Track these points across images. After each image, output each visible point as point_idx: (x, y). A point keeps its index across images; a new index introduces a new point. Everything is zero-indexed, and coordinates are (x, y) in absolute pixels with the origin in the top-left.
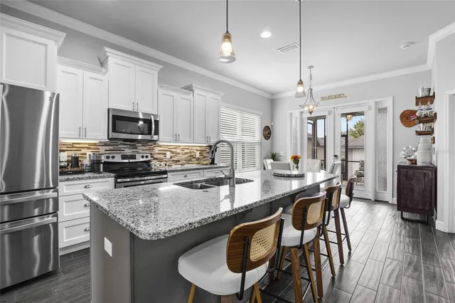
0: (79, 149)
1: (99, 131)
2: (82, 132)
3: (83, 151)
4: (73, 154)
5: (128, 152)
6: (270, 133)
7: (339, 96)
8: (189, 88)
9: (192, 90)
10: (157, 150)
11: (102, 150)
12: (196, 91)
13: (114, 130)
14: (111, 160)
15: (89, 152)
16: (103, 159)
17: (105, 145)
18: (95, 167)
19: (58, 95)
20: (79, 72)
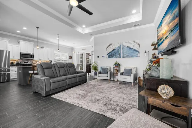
0: (13, 61)
1: (18, 57)
2: (14, 57)
3: (14, 61)
4: (12, 62)
5: (26, 61)
6: (71, 58)
7: (85, 49)
8: (42, 47)
9: (43, 48)
10: (34, 61)
11: (19, 61)
12: (45, 48)
13: (22, 57)
14: (21, 63)
15: (16, 62)
16: (19, 63)
17: (20, 60)
18: (17, 64)
19: (9, 51)
20: (13, 45)
